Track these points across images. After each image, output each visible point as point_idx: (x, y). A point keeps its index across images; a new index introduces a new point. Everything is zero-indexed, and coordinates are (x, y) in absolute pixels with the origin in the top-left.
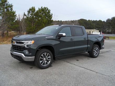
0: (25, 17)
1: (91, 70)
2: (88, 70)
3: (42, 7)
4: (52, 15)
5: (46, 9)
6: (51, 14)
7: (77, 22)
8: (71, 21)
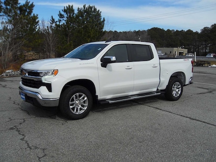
0: (54, 25)
1: (204, 122)
3: (84, 7)
4: (104, 20)
5: (93, 10)
6: (102, 20)
7: (146, 34)
8: (135, 32)
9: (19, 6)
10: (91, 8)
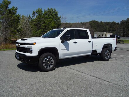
2: (100, 80)
7: (88, 24)
8: (81, 23)
9: (8, 9)
10: (52, 10)
